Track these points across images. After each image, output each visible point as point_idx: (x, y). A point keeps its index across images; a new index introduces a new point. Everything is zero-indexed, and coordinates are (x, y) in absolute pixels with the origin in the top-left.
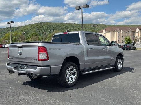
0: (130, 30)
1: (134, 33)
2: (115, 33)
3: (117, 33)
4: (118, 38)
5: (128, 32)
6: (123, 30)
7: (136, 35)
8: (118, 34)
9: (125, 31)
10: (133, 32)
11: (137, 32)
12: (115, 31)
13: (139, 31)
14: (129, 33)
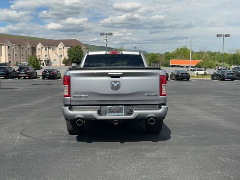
0: (29, 44)
1: (34, 50)
2: (3, 47)
3: (5, 48)
4: (9, 58)
5: (24, 47)
6: (16, 44)
7: (38, 53)
8: (8, 50)
9: (20, 46)
10: (32, 47)
11: (39, 49)
12: (3, 45)
13: (42, 48)
14: (26, 50)
